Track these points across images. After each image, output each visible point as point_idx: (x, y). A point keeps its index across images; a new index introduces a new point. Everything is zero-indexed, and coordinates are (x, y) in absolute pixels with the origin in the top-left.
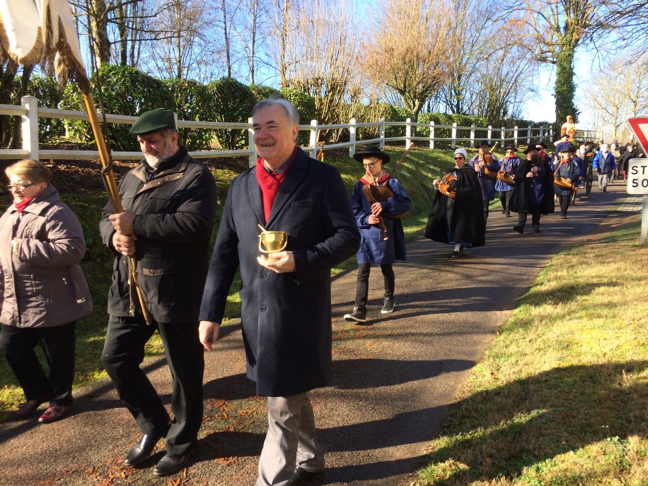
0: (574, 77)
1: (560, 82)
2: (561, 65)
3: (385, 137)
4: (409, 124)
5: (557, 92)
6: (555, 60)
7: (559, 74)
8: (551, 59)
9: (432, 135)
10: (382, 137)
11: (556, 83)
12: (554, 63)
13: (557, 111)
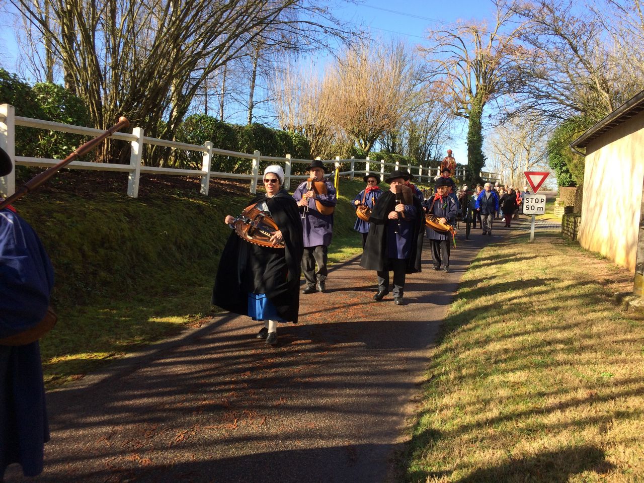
0: (482, 129)
1: (472, 133)
2: (472, 120)
3: (355, 170)
4: (368, 161)
5: (469, 141)
6: (468, 115)
7: (471, 127)
8: (465, 114)
9: (382, 170)
10: (353, 170)
11: (469, 134)
12: (467, 117)
13: (469, 156)
